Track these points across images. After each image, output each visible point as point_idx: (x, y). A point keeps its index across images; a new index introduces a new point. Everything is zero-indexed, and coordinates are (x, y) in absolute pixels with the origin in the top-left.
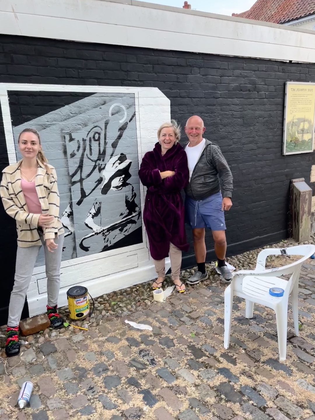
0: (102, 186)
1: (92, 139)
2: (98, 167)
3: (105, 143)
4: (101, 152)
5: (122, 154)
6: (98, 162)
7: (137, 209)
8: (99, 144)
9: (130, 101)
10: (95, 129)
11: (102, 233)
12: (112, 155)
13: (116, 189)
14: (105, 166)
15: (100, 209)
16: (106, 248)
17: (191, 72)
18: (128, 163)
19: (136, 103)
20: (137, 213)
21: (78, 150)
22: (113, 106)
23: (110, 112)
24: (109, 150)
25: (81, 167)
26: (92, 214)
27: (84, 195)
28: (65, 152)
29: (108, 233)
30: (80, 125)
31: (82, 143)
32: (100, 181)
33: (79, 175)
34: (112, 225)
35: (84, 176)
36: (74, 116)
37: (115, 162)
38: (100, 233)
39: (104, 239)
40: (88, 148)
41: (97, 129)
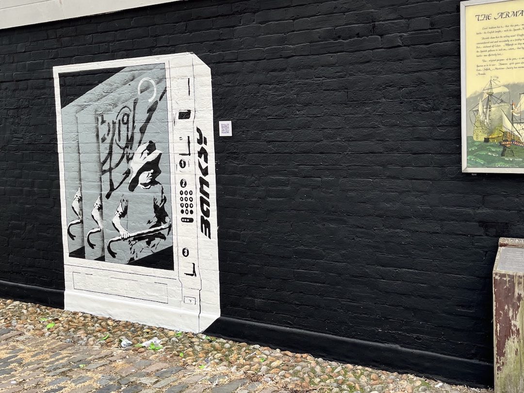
0: (129, 180)
1: (121, 123)
2: (126, 155)
3: (134, 127)
4: (129, 138)
5: (151, 142)
6: (126, 149)
7: (167, 219)
8: (128, 128)
9: (159, 73)
10: (124, 109)
11: (128, 240)
13: (144, 187)
14: (133, 155)
15: (127, 209)
16: (132, 262)
17: (240, 22)
18: (158, 154)
19: (167, 76)
20: (166, 225)
21: (108, 134)
22: (141, 82)
23: (139, 89)
24: (137, 136)
25: (110, 154)
26: (119, 213)
27: (112, 189)
28: (97, 136)
30: (111, 105)
31: (111, 126)
33: (109, 163)
34: (139, 233)
35: (113, 165)
36: (106, 96)
37: (144, 151)
38: (126, 239)
39: (131, 249)
40: (117, 131)
41: (126, 110)
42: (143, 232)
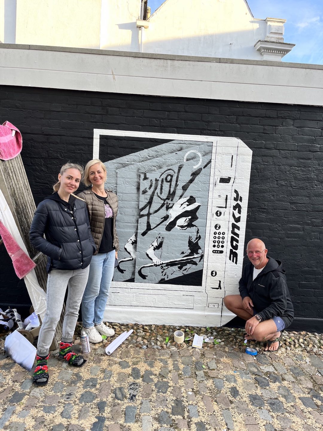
0: (167, 223)
1: (164, 181)
2: (166, 205)
3: (176, 185)
4: (171, 193)
5: (191, 197)
6: (167, 201)
7: (200, 251)
8: (170, 185)
9: (207, 149)
10: (168, 171)
11: (161, 266)
12: (181, 197)
13: (180, 228)
14: (173, 205)
15: (162, 244)
16: (162, 282)
17: (282, 124)
18: (197, 206)
19: (214, 151)
20: (199, 255)
21: (150, 188)
22: (188, 153)
23: (185, 158)
24: (179, 192)
25: (150, 203)
26: (154, 246)
27: (149, 228)
28: (138, 189)
29: (167, 267)
30: (155, 167)
31: (154, 182)
32: (166, 218)
33: (148, 210)
34: (172, 260)
35: (152, 211)
36: (151, 159)
37: (184, 203)
38: (158, 265)
39: (162, 272)
40: (159, 187)
41: (171, 172)
42: (176, 260)
